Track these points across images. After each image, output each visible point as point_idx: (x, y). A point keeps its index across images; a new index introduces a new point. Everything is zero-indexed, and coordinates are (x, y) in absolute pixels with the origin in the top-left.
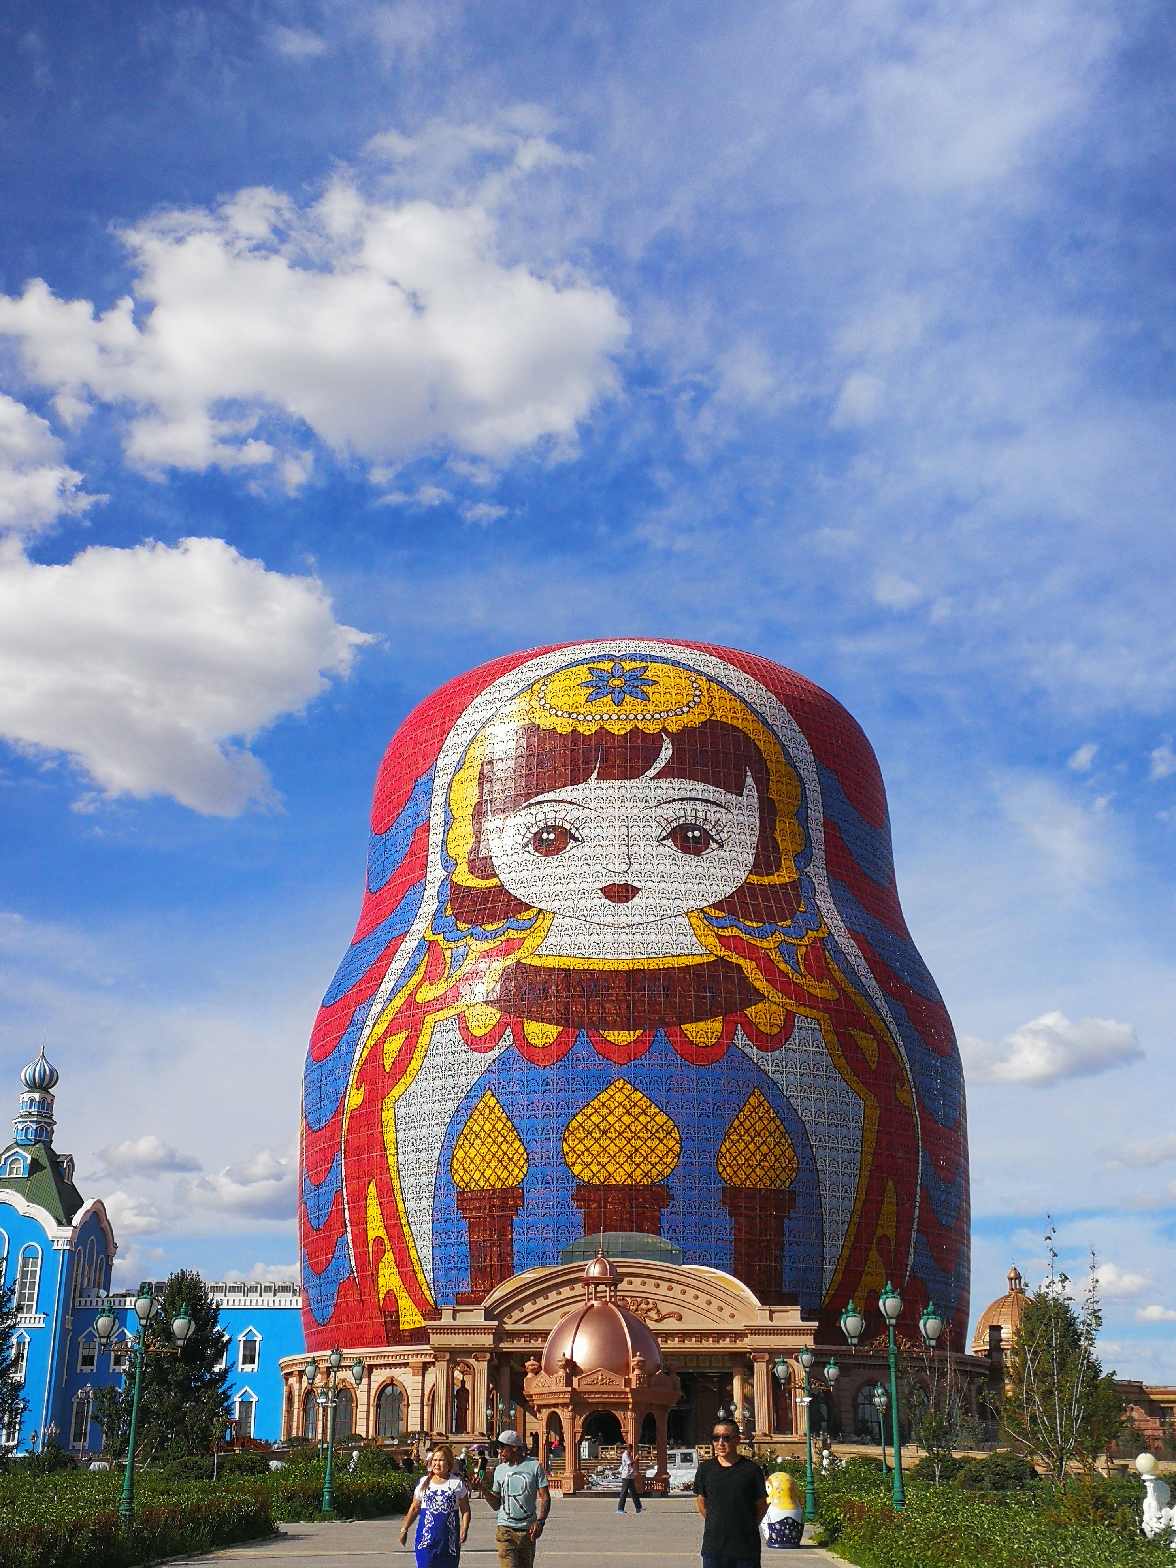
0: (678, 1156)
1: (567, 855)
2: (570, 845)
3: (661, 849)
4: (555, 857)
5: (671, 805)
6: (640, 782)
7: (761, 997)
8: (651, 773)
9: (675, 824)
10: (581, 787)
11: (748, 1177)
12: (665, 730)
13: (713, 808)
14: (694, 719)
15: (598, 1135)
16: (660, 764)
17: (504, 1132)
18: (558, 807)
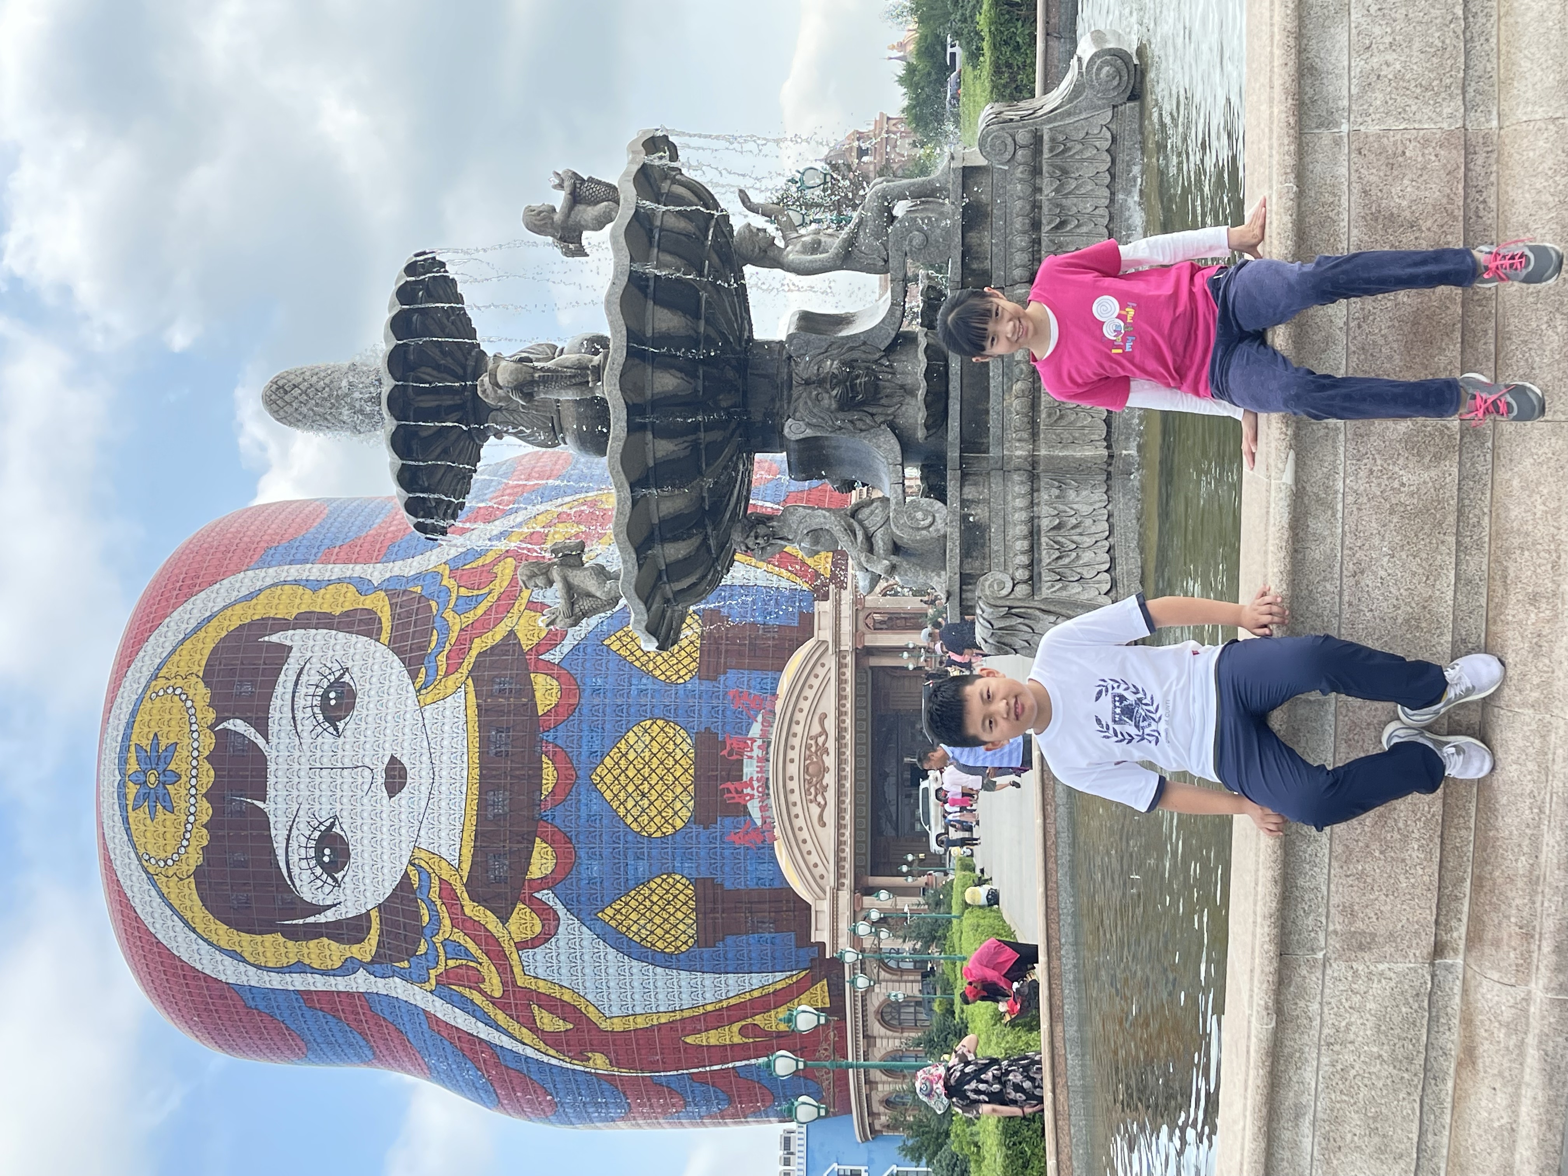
0: (668, 722)
1: (349, 834)
2: (339, 831)
3: (348, 733)
4: (351, 847)
5: (298, 722)
6: (271, 754)
7: (512, 633)
8: (260, 742)
9: (320, 718)
10: (272, 819)
11: (689, 655)
12: (211, 727)
13: (304, 678)
14: (201, 693)
15: (646, 803)
16: (251, 733)
17: (640, 898)
18: (294, 844)
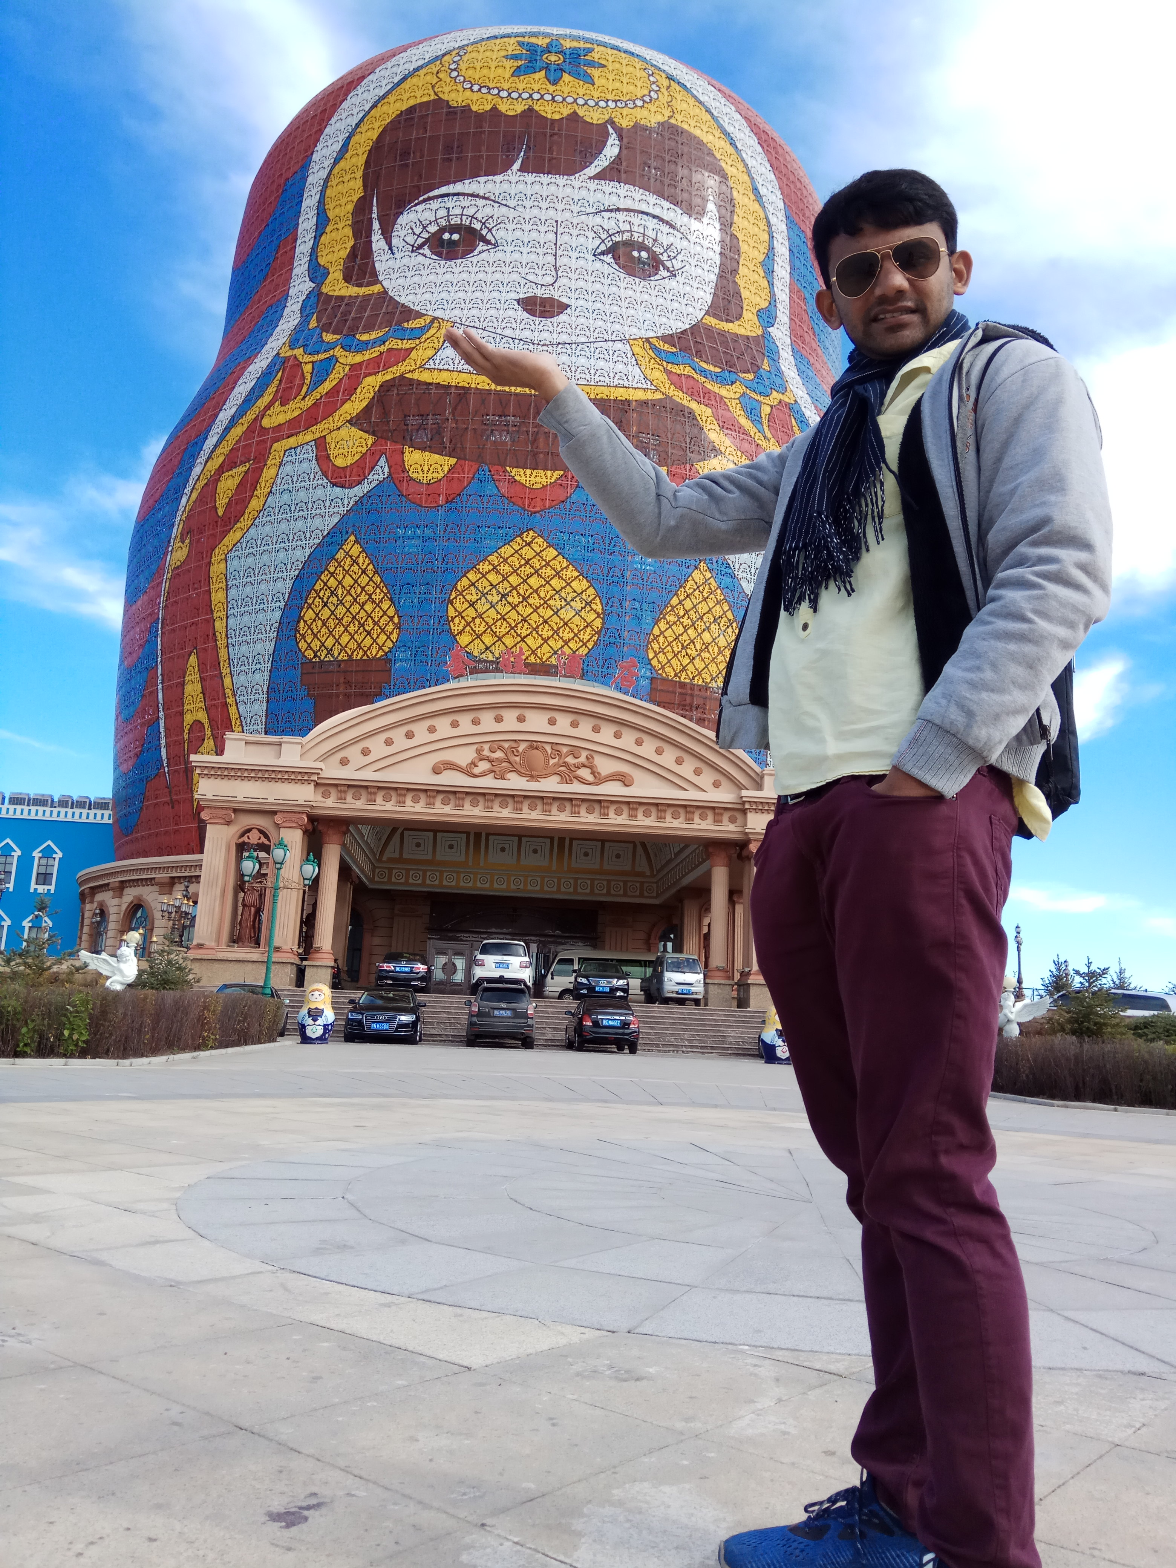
0: (599, 633)
1: (475, 260)
2: (479, 248)
3: (598, 264)
4: (459, 261)
5: (613, 214)
6: (577, 180)
7: (716, 452)
8: (592, 171)
9: (618, 238)
10: (498, 178)
11: (684, 669)
12: (611, 122)
13: (665, 229)
14: (652, 117)
15: (495, 598)
16: (602, 162)
17: (370, 589)
18: (466, 202)
